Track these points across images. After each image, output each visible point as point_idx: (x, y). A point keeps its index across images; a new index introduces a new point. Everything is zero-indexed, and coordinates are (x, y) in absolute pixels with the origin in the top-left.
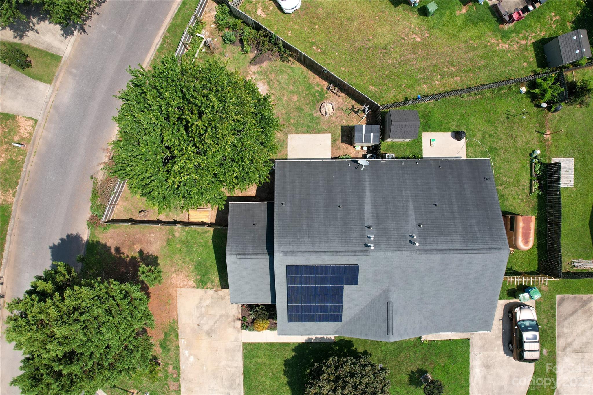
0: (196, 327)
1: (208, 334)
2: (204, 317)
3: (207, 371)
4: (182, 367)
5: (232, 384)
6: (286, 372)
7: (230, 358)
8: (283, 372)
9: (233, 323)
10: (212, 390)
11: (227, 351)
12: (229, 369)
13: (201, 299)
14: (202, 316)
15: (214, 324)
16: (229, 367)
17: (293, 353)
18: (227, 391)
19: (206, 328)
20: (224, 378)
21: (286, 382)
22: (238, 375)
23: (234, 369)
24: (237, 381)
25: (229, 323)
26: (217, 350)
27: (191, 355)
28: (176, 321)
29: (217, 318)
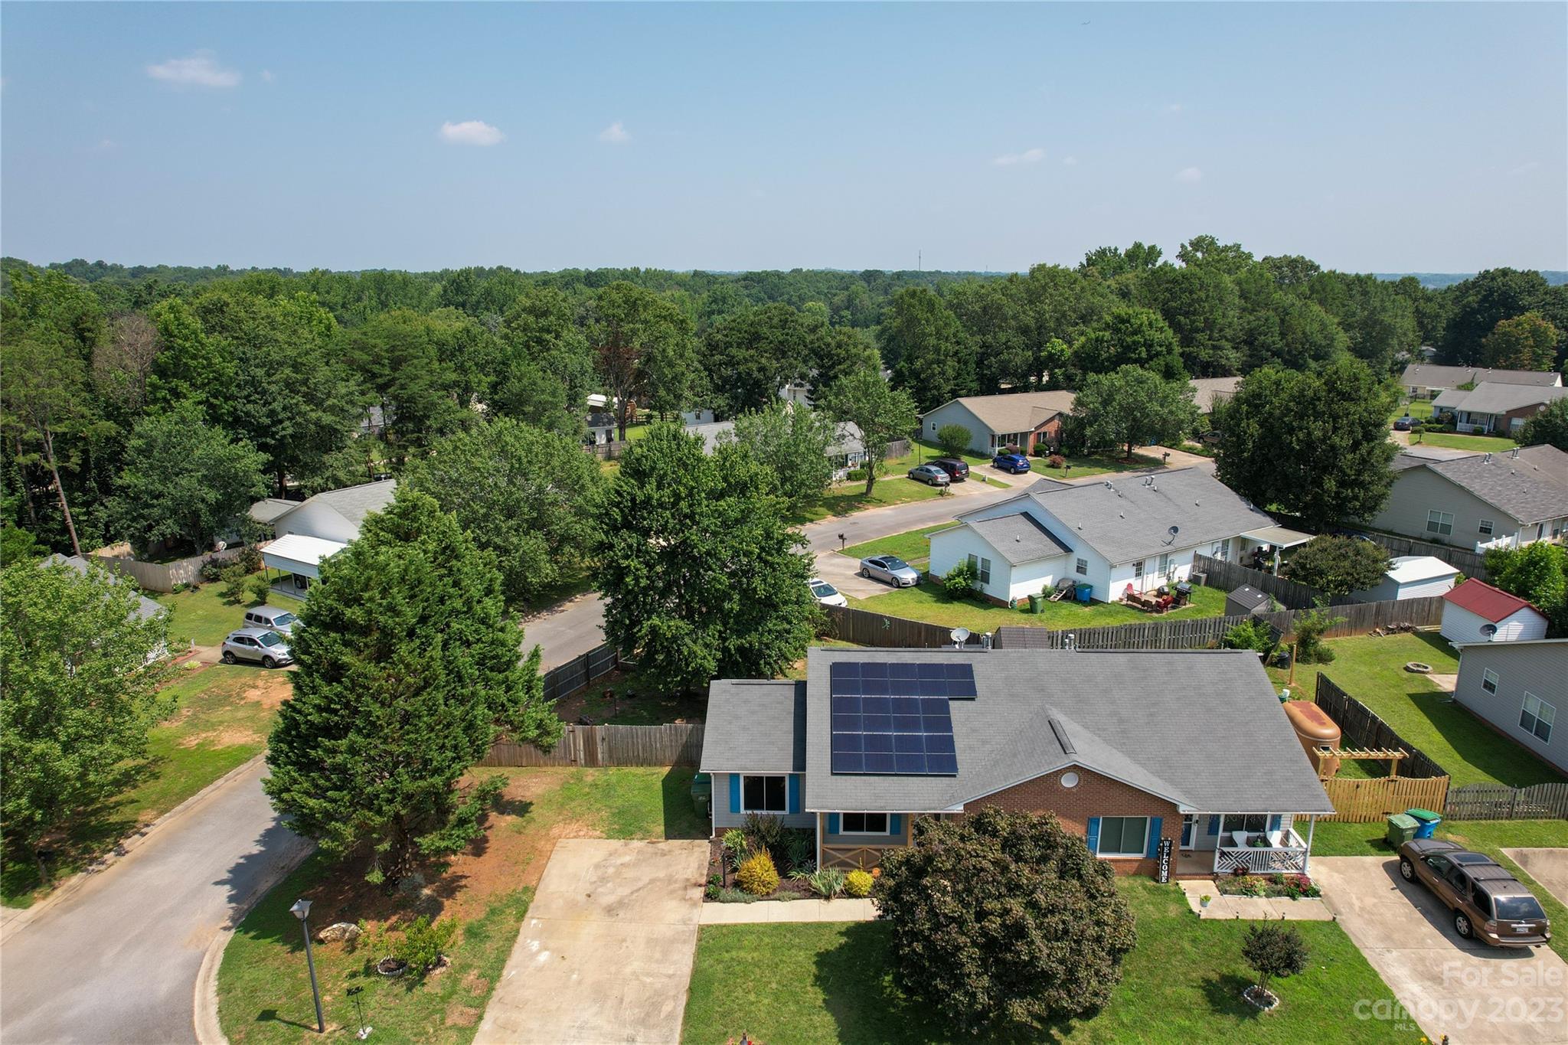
0: (582, 898)
1: (609, 911)
2: (608, 882)
3: (580, 983)
4: (509, 972)
5: (648, 1015)
6: (819, 980)
7: (658, 955)
8: (810, 980)
9: (680, 892)
10: (581, 1028)
11: (651, 942)
12: (648, 980)
13: (611, 855)
14: (603, 880)
15: (632, 893)
16: (648, 975)
17: (843, 940)
18: (628, 1031)
19: (609, 899)
20: (627, 1000)
21: (819, 1002)
22: (672, 993)
23: (665, 980)
24: (667, 1008)
25: (672, 892)
26: (624, 940)
27: (546, 949)
28: (531, 891)
29: (640, 884)
